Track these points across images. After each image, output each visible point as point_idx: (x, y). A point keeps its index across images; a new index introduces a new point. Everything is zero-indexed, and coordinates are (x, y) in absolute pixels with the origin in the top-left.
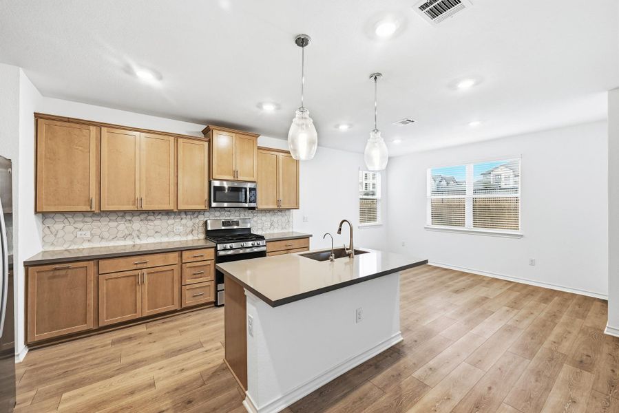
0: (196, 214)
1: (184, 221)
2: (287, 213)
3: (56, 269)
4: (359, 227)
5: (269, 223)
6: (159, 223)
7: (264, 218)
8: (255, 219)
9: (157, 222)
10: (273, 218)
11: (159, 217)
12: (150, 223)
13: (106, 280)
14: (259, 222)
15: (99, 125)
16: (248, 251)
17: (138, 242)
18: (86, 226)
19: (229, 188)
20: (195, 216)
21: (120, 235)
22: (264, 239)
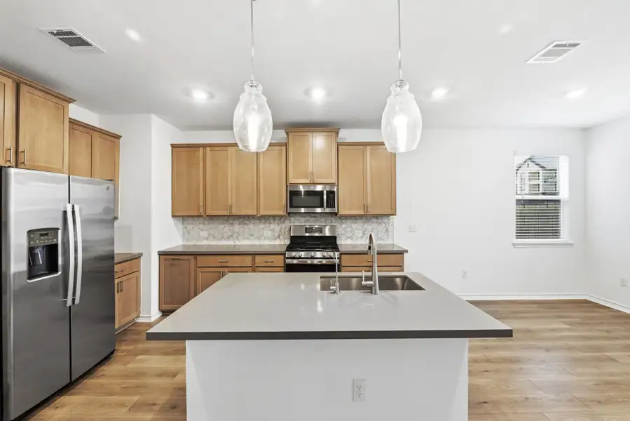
0: (283, 219)
1: (272, 226)
2: (385, 220)
3: (173, 259)
4: (514, 244)
5: (361, 232)
6: (252, 227)
7: (354, 226)
8: (344, 226)
9: (251, 226)
10: (366, 226)
11: (252, 221)
12: (245, 226)
13: (202, 272)
14: (349, 229)
15: (204, 146)
16: (316, 262)
17: (238, 243)
18: (206, 227)
19: (305, 191)
20: (282, 221)
21: (226, 236)
22: (338, 251)
